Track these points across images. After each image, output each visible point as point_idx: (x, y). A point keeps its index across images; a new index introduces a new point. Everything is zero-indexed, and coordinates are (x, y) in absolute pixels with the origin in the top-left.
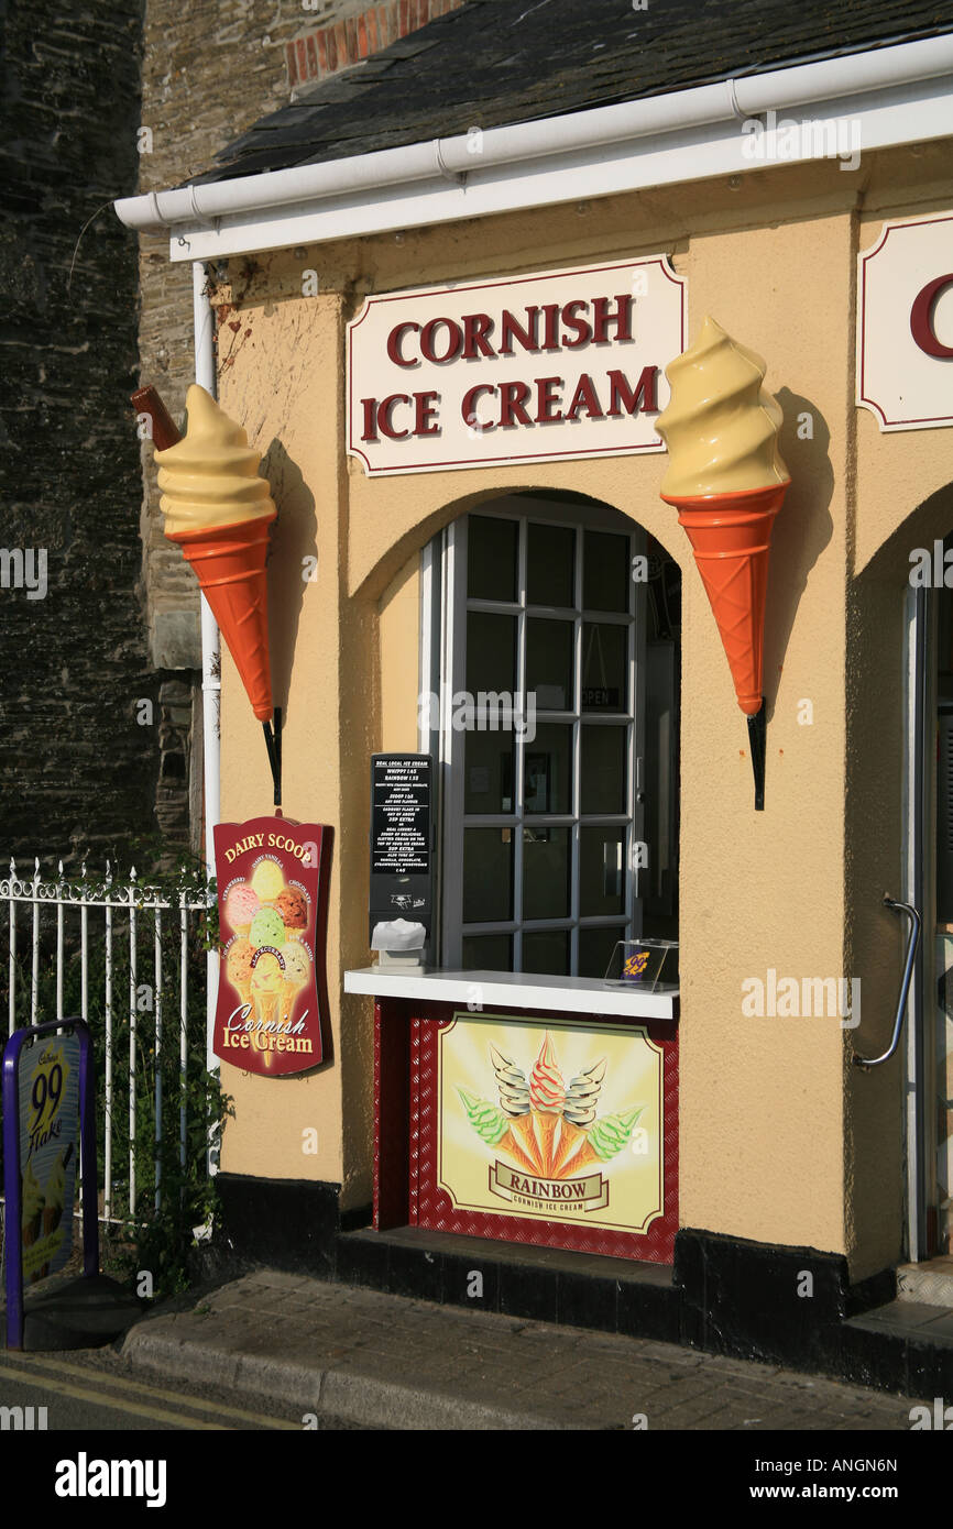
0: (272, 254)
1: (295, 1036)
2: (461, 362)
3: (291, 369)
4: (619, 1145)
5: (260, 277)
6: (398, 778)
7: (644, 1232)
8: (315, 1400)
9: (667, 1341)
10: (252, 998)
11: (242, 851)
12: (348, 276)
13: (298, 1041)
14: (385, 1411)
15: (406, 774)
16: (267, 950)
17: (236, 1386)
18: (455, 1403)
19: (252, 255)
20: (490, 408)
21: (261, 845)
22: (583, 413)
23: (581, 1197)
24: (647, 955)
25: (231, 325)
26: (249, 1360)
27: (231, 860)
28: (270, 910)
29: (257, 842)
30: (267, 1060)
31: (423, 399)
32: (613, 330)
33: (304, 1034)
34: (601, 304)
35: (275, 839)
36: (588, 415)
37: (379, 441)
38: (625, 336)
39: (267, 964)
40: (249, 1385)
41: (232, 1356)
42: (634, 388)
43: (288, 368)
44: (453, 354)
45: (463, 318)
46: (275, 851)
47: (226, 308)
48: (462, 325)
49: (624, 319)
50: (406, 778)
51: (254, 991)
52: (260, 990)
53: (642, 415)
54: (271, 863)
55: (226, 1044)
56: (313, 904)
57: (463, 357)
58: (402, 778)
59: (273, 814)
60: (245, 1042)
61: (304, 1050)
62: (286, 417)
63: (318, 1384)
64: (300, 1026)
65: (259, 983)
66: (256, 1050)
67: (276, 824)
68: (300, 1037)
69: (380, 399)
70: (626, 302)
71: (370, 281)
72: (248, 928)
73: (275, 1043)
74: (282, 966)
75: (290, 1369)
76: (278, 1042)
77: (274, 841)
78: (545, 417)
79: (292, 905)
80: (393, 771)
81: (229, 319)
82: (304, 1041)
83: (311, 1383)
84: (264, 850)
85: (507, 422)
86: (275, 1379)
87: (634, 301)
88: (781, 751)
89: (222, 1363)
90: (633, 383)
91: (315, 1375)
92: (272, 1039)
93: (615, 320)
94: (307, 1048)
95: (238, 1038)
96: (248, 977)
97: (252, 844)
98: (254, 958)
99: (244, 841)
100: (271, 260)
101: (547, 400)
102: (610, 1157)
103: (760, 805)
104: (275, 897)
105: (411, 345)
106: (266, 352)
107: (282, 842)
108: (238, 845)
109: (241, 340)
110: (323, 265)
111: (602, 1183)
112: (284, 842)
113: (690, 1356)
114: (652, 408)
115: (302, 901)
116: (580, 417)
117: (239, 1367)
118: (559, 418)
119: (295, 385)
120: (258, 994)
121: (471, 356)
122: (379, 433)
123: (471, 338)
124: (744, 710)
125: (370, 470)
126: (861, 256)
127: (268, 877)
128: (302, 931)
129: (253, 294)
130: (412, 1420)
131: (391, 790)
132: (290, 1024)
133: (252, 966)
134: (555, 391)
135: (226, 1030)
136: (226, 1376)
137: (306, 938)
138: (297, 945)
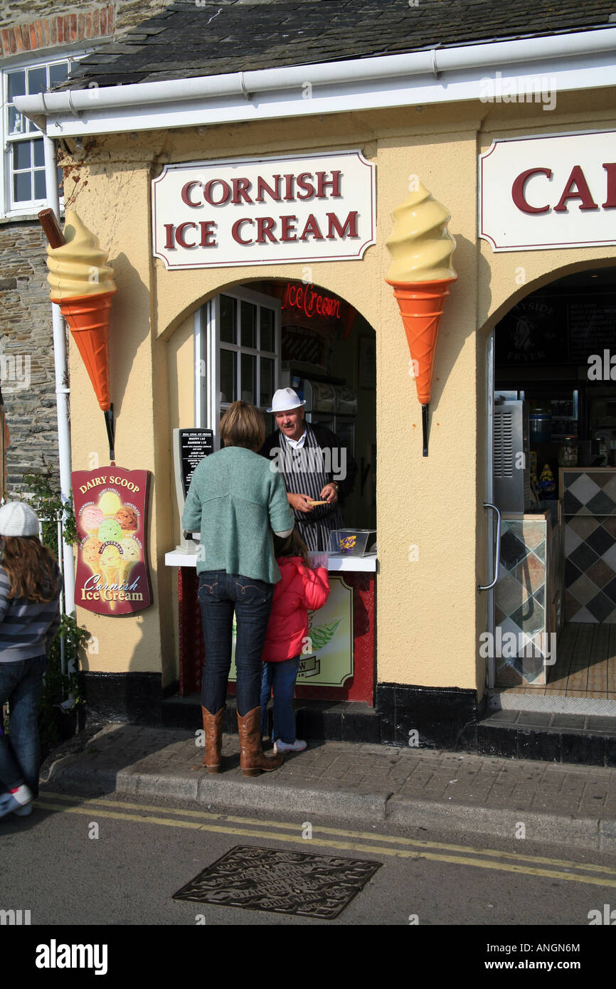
0: (107, 136)
1: (131, 591)
2: (231, 205)
3: (116, 205)
4: (326, 641)
5: (96, 150)
6: (195, 443)
7: (342, 685)
8: (194, 796)
9: (373, 743)
10: (101, 571)
11: (92, 487)
12: (155, 153)
13: (133, 594)
14: (243, 798)
15: (199, 441)
16: (111, 543)
17: (137, 792)
18: (291, 790)
19: (94, 136)
20: (250, 232)
21: (104, 483)
22: (311, 237)
23: (303, 670)
24: (355, 537)
25: (74, 178)
26: (144, 777)
27: (84, 492)
28: (112, 520)
29: (101, 481)
30: (112, 606)
31: (205, 225)
32: (329, 191)
33: (137, 590)
34: (322, 176)
35: (114, 479)
36: (314, 238)
37: (176, 250)
38: (337, 194)
39: (110, 552)
40: (147, 791)
41: (133, 776)
42: (342, 224)
43: (115, 204)
44: (225, 200)
45: (232, 180)
46: (114, 486)
47: (69, 168)
48: (231, 184)
49: (336, 184)
50: (199, 443)
51: (102, 567)
52: (105, 566)
53: (348, 239)
54: (112, 493)
55: (84, 598)
56: (141, 516)
57: (232, 202)
58: (197, 443)
59: (109, 465)
60: (97, 597)
61: (137, 599)
62: (113, 234)
63: (196, 787)
64: (134, 586)
65: (105, 562)
66: (104, 601)
67: (112, 470)
68: (135, 592)
69: (177, 225)
70: (337, 175)
71: (167, 155)
72: (97, 531)
73: (117, 596)
74: (121, 552)
75: (174, 780)
76: (119, 596)
77: (113, 480)
78: (286, 238)
79: (127, 517)
80: (192, 439)
81: (71, 175)
82: (137, 594)
83: (191, 787)
84: (108, 485)
85: (261, 240)
86: (165, 786)
87: (343, 175)
88: (438, 424)
89: (126, 780)
90: (342, 221)
91: (193, 782)
92: (115, 594)
93: (331, 185)
94: (139, 598)
95: (91, 594)
96: (97, 560)
97: (98, 482)
98: (101, 548)
99: (93, 480)
100: (106, 140)
101: (287, 229)
102: (320, 648)
103: (426, 454)
104: (116, 512)
105: (197, 194)
106: (98, 194)
107: (119, 481)
108: (88, 483)
109: (80, 187)
110: (140, 145)
111: (316, 662)
112: (121, 481)
113: (390, 749)
114: (354, 235)
115: (134, 514)
116: (309, 239)
117: (139, 782)
118: (294, 239)
119: (118, 214)
120: (104, 568)
121: (238, 202)
122: (177, 245)
123: (237, 192)
124: (421, 402)
125: (169, 265)
126: (481, 156)
127: (110, 501)
128: (134, 531)
129: (90, 160)
130: (263, 802)
131: (191, 450)
132: (127, 584)
133: (100, 552)
134: (292, 223)
135: (83, 590)
136: (130, 787)
137: (137, 535)
138: (131, 540)
